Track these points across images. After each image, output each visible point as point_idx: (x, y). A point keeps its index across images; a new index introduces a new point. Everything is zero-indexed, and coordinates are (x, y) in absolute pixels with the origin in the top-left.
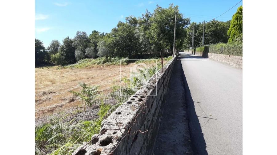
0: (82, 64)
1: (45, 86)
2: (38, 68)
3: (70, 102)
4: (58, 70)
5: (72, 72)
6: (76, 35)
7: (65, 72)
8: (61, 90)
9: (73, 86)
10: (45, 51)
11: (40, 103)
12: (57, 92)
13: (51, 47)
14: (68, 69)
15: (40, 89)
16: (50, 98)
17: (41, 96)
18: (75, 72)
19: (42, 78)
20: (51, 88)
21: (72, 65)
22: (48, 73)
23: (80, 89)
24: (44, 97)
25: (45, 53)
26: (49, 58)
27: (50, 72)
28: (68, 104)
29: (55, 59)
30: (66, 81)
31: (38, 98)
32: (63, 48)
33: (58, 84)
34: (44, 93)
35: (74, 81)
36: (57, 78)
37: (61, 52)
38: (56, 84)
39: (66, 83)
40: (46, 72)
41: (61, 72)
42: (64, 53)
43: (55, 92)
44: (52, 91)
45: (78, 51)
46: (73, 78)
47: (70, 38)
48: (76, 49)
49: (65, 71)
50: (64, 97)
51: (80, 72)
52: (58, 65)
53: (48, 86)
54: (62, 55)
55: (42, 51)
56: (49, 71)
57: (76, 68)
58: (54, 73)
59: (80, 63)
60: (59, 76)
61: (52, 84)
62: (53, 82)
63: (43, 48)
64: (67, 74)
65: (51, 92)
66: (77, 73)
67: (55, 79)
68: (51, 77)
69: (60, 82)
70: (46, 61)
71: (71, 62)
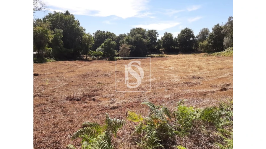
0: (230, 52)
1: (193, 71)
2: (186, 55)
3: (222, 90)
4: (204, 57)
5: (218, 60)
6: (228, 21)
7: (211, 60)
8: (208, 76)
9: (220, 74)
10: (194, 39)
11: (192, 86)
12: (205, 78)
13: (200, 35)
14: (214, 56)
15: (189, 73)
16: (200, 83)
17: (190, 79)
18: (222, 60)
19: (190, 63)
20: (198, 74)
21: (219, 53)
22: (195, 59)
23: (229, 79)
24: (194, 81)
25: (194, 41)
26: (197, 46)
27: (197, 59)
28: (219, 92)
29: (202, 47)
30: (213, 69)
31: (189, 80)
32: (211, 36)
33: (205, 70)
34: (194, 78)
35: (221, 69)
36: (204, 65)
37: (209, 40)
38: (203, 70)
39: (213, 70)
40: (193, 59)
41: (207, 59)
42: (212, 41)
43: (203, 78)
44: (200, 76)
45: (227, 38)
46: (221, 66)
47: (220, 25)
48: (226, 36)
49: (211, 58)
50: (213, 84)
51: (228, 61)
52: (204, 52)
53: (195, 71)
54: (210, 42)
55: (192, 39)
56: (195, 57)
57: (223, 56)
58: (200, 60)
59: (228, 51)
60: (205, 63)
61: (199, 70)
62: (200, 68)
63: (193, 36)
64: (213, 61)
65: (200, 78)
66: (224, 62)
67: (202, 66)
68: (198, 64)
69: (207, 69)
70: (194, 48)
71: (218, 49)
